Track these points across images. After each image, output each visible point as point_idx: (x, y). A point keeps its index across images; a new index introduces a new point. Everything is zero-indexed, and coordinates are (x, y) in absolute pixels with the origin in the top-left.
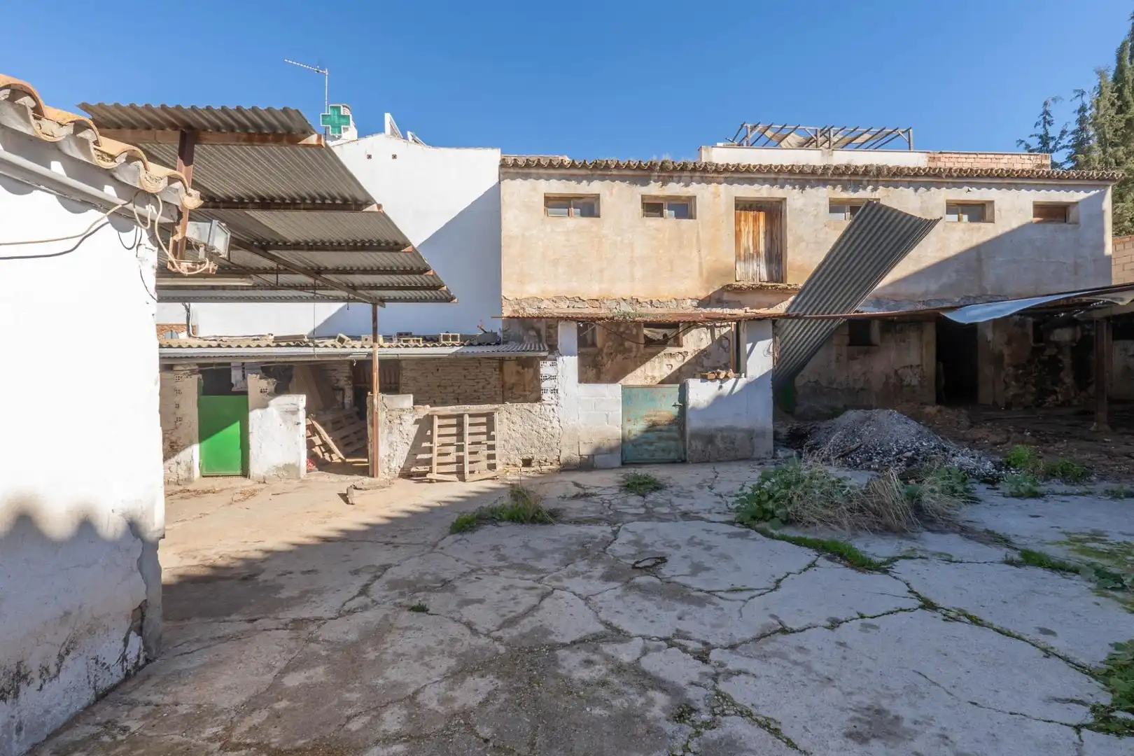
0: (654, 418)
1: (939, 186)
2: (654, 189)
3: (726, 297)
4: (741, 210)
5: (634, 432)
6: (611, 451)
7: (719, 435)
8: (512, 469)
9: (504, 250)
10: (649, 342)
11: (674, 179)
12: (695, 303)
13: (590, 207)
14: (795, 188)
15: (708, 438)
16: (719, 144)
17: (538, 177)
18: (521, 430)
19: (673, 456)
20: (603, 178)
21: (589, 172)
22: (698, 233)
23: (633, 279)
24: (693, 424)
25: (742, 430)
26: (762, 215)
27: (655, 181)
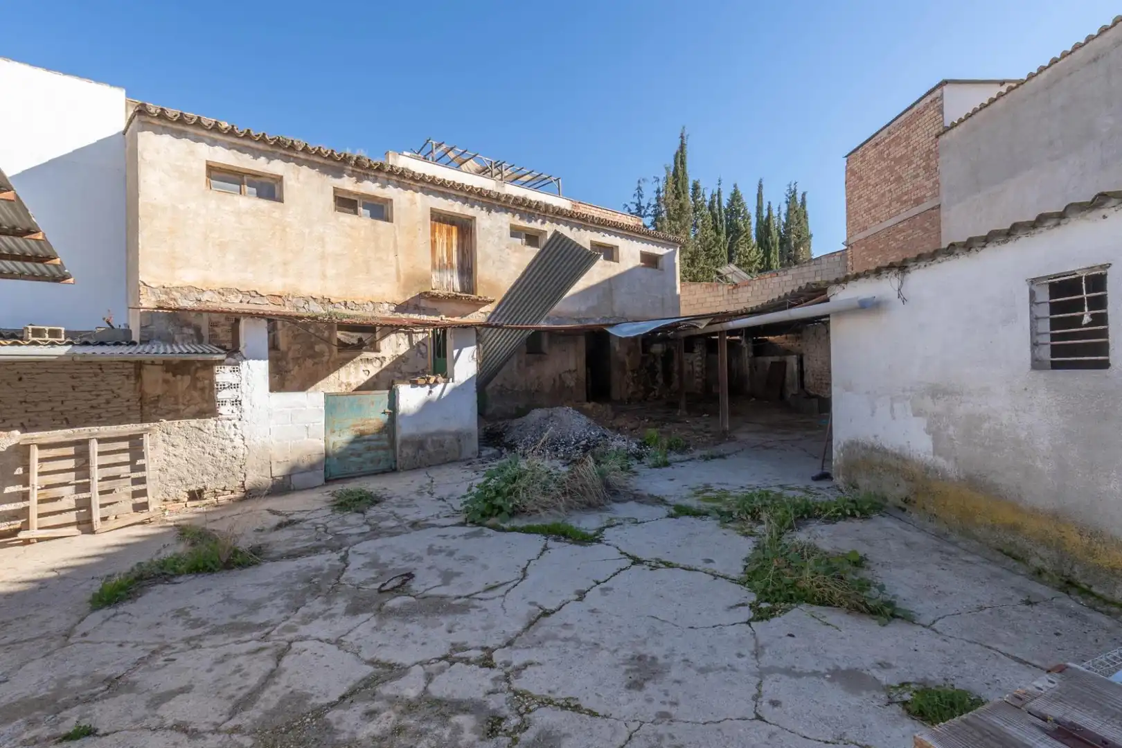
0: (362, 428)
1: (586, 228)
2: (348, 184)
3: (423, 303)
4: (436, 221)
5: (339, 445)
6: (312, 467)
7: (429, 440)
8: (171, 506)
9: (142, 222)
10: (343, 346)
11: (370, 178)
12: (393, 308)
13: (270, 189)
14: (482, 209)
15: (419, 444)
16: (405, 153)
17: (198, 139)
18: (185, 455)
19: (383, 466)
20: (287, 159)
21: (270, 149)
22: (396, 237)
23: (324, 276)
24: (404, 430)
25: (450, 433)
26: (454, 229)
27: (350, 176)
